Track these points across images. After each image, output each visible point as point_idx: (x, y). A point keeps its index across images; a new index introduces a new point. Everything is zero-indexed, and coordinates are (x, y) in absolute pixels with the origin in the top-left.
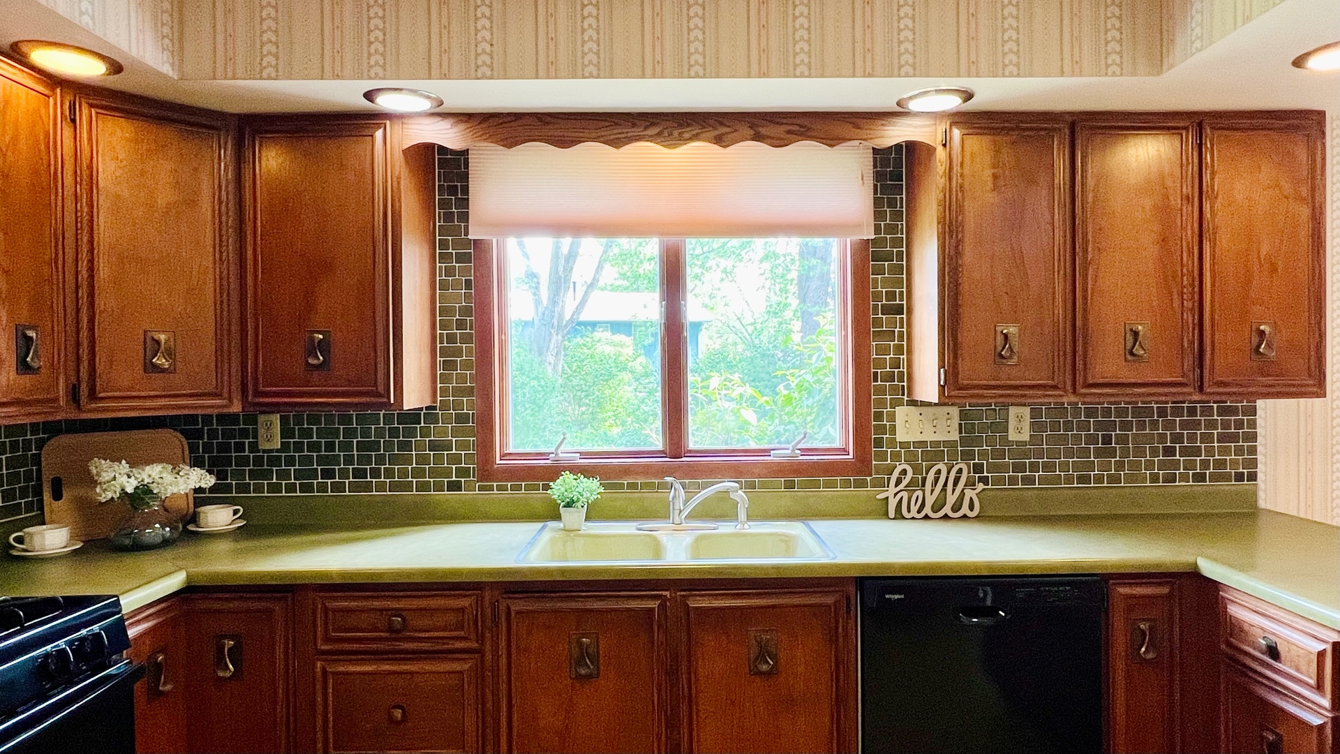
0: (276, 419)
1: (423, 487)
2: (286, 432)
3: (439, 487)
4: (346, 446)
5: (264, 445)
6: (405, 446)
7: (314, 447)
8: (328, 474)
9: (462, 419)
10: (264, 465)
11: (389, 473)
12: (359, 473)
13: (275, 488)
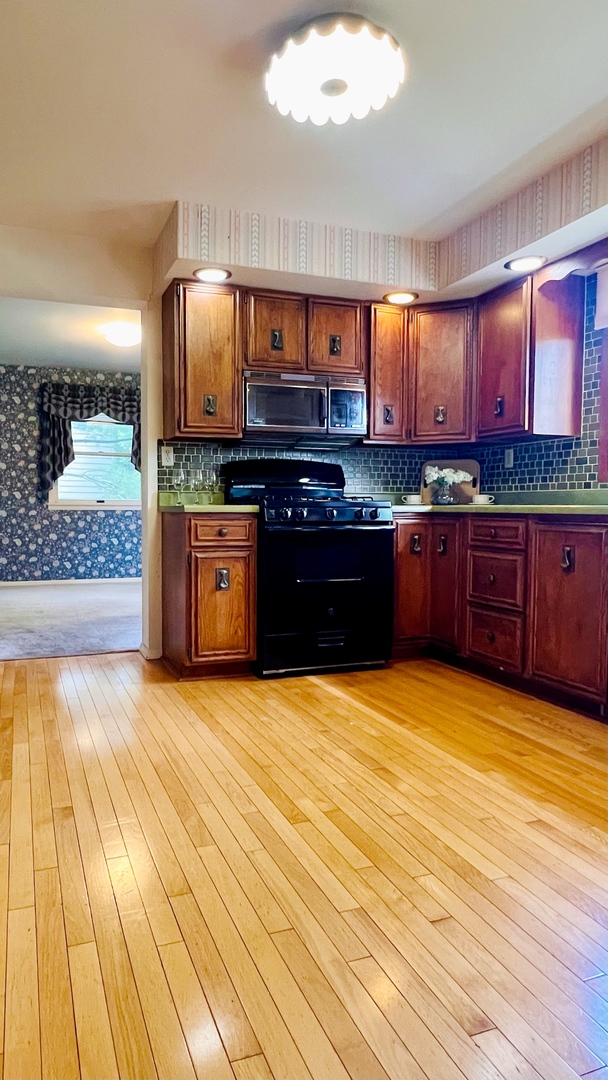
0: (512, 451)
1: (572, 486)
2: (515, 459)
3: (580, 487)
4: (539, 464)
5: (507, 466)
6: (565, 462)
7: (526, 465)
8: (531, 480)
9: (593, 443)
10: (507, 476)
11: (557, 479)
12: (544, 479)
13: (510, 488)
